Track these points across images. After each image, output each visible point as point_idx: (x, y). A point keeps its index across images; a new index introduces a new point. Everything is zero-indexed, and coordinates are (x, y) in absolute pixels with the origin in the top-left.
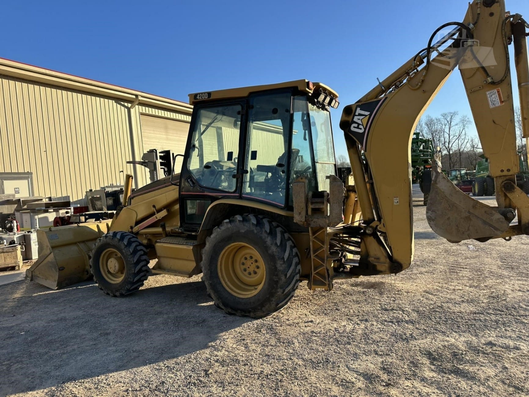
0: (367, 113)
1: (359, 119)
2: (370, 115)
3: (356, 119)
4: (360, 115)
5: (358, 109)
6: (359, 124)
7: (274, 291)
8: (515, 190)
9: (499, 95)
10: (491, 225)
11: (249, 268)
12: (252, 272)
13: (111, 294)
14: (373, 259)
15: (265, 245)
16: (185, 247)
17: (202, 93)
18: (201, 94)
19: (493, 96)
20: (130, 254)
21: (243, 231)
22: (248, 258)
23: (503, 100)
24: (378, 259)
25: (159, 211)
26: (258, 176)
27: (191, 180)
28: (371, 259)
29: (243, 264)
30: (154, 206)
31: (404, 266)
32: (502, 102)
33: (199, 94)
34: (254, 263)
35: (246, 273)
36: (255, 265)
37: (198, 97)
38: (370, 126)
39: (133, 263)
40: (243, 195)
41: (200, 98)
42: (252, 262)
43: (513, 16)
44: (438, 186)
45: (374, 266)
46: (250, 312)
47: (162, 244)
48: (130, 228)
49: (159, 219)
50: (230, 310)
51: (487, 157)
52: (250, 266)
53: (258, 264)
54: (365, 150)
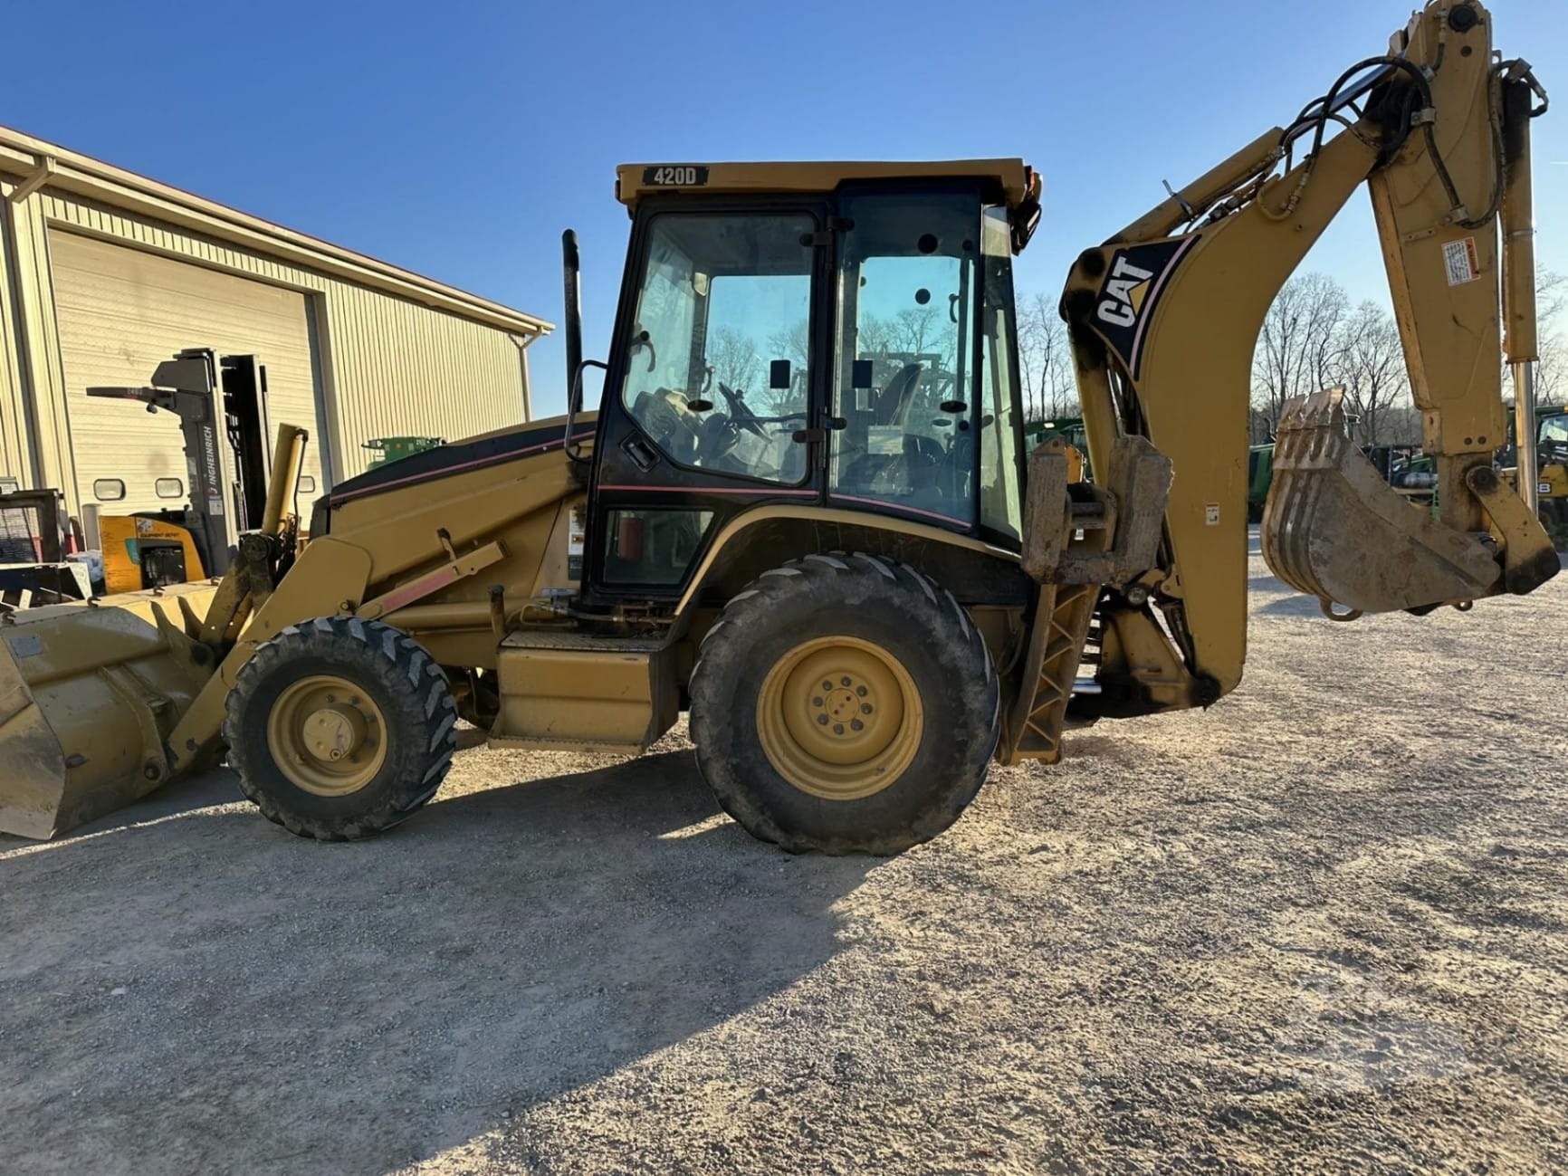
0: (1145, 274)
1: (1122, 289)
2: (1154, 280)
3: (1113, 288)
4: (1124, 277)
5: (1121, 260)
6: (1121, 303)
7: (953, 770)
8: (1499, 487)
9: (1471, 254)
10: (1460, 573)
11: (836, 712)
12: (847, 726)
13: (318, 833)
14: (1144, 671)
15: (929, 640)
16: (618, 659)
17: (675, 167)
18: (671, 170)
19: (1457, 257)
20: (411, 689)
21: (856, 601)
22: (837, 684)
23: (1478, 267)
24: (1159, 670)
25: (464, 548)
26: (880, 438)
27: (641, 447)
28: (1141, 674)
29: (818, 702)
30: (444, 533)
31: (1225, 686)
32: (1476, 272)
33: (665, 167)
34: (853, 699)
35: (828, 729)
36: (857, 702)
37: (659, 178)
38: (1150, 310)
39: (422, 719)
40: (832, 495)
41: (667, 182)
42: (849, 694)
43: (1511, 64)
44: (1344, 474)
45: (1146, 691)
46: (870, 839)
47: (524, 654)
48: (345, 606)
49: (469, 576)
50: (802, 840)
51: (1435, 408)
52: (842, 706)
53: (869, 700)
54: (1137, 377)
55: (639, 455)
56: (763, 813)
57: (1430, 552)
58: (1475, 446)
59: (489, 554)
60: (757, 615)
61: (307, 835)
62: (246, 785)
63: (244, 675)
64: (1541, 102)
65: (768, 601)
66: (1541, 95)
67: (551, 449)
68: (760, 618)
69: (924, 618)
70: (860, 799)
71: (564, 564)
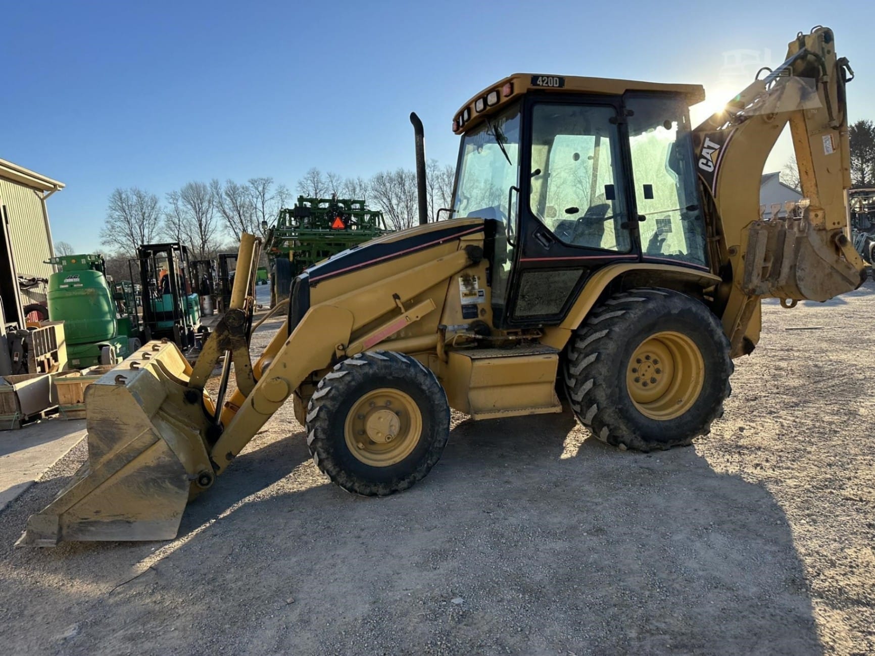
0: (717, 146)
1: (708, 153)
2: (721, 149)
3: (704, 153)
4: (709, 147)
5: (707, 139)
6: (708, 160)
8: (847, 243)
9: (832, 141)
11: (643, 375)
12: (649, 381)
13: (381, 492)
16: (540, 359)
17: (548, 76)
18: (546, 78)
19: (828, 142)
22: (643, 359)
23: (834, 147)
25: (409, 305)
27: (543, 235)
29: (635, 371)
31: (754, 345)
32: (834, 149)
33: (543, 76)
34: (651, 367)
35: (640, 385)
36: (652, 369)
37: (539, 82)
38: (720, 163)
40: (644, 257)
41: (544, 85)
42: (649, 364)
43: (841, 59)
47: (487, 361)
48: (341, 347)
49: (416, 321)
50: (654, 444)
51: (821, 209)
52: (646, 371)
53: (659, 366)
54: (715, 197)
55: (544, 240)
56: (635, 433)
57: (837, 272)
58: (837, 226)
59: (426, 306)
60: (628, 324)
61: (373, 495)
62: (331, 469)
63: (331, 395)
64: (851, 77)
65: (632, 316)
66: (852, 73)
67: (445, 242)
68: (630, 326)
69: (706, 318)
70: (677, 418)
71: (459, 310)
